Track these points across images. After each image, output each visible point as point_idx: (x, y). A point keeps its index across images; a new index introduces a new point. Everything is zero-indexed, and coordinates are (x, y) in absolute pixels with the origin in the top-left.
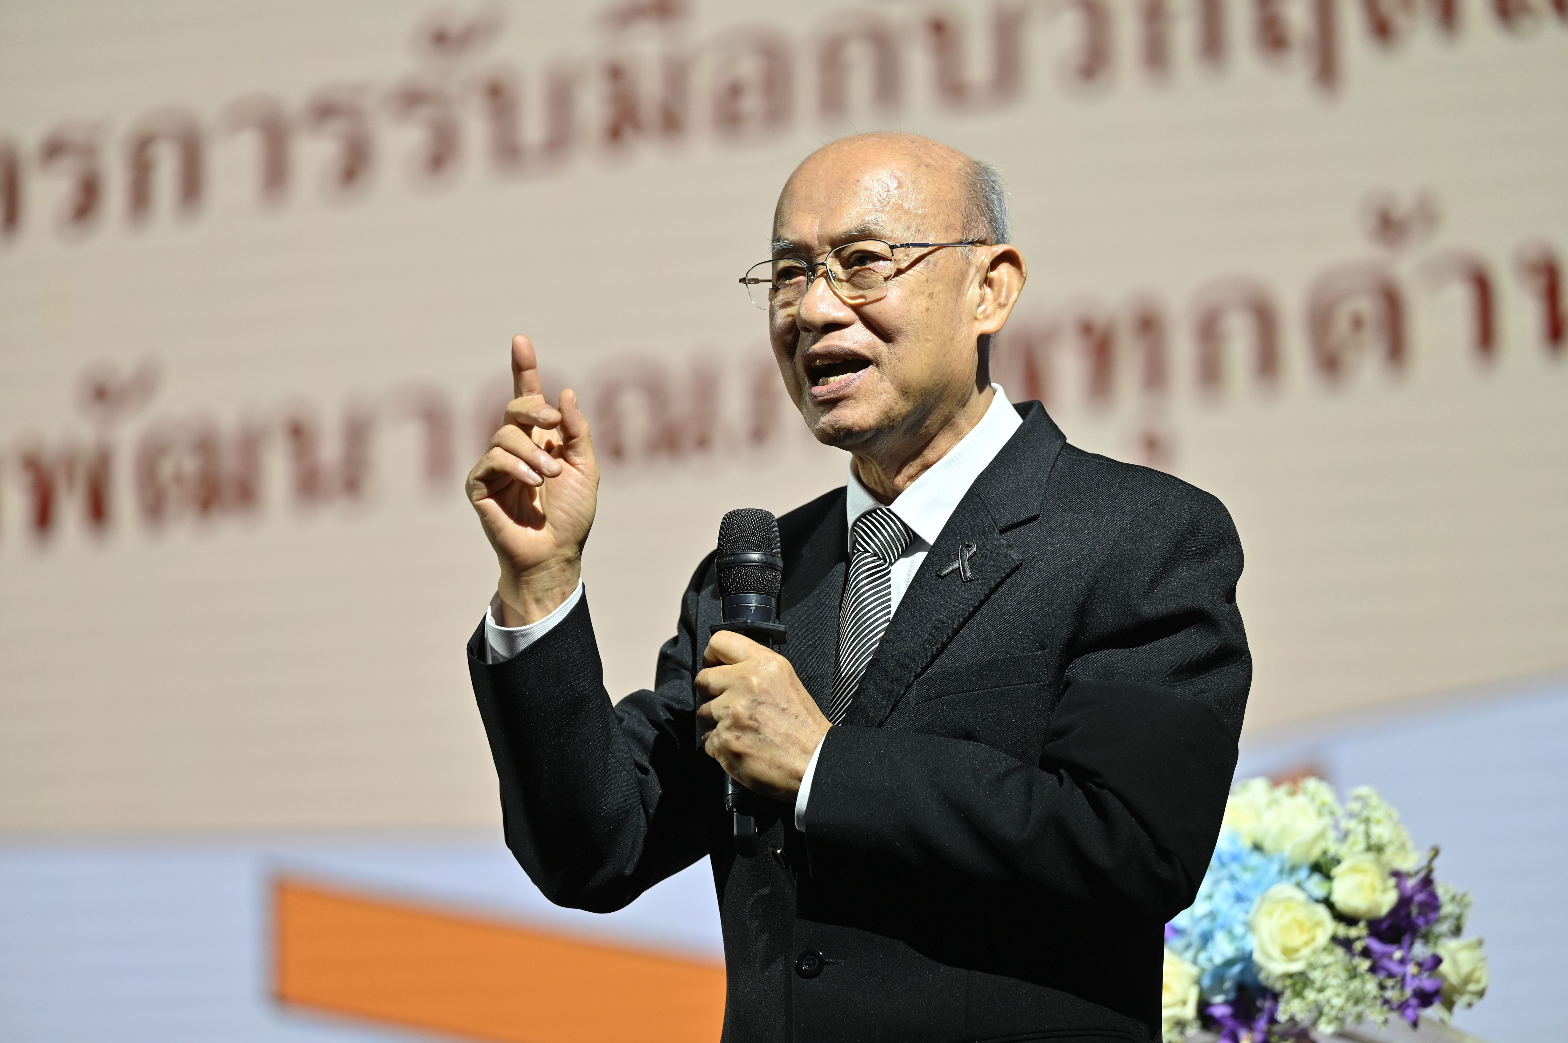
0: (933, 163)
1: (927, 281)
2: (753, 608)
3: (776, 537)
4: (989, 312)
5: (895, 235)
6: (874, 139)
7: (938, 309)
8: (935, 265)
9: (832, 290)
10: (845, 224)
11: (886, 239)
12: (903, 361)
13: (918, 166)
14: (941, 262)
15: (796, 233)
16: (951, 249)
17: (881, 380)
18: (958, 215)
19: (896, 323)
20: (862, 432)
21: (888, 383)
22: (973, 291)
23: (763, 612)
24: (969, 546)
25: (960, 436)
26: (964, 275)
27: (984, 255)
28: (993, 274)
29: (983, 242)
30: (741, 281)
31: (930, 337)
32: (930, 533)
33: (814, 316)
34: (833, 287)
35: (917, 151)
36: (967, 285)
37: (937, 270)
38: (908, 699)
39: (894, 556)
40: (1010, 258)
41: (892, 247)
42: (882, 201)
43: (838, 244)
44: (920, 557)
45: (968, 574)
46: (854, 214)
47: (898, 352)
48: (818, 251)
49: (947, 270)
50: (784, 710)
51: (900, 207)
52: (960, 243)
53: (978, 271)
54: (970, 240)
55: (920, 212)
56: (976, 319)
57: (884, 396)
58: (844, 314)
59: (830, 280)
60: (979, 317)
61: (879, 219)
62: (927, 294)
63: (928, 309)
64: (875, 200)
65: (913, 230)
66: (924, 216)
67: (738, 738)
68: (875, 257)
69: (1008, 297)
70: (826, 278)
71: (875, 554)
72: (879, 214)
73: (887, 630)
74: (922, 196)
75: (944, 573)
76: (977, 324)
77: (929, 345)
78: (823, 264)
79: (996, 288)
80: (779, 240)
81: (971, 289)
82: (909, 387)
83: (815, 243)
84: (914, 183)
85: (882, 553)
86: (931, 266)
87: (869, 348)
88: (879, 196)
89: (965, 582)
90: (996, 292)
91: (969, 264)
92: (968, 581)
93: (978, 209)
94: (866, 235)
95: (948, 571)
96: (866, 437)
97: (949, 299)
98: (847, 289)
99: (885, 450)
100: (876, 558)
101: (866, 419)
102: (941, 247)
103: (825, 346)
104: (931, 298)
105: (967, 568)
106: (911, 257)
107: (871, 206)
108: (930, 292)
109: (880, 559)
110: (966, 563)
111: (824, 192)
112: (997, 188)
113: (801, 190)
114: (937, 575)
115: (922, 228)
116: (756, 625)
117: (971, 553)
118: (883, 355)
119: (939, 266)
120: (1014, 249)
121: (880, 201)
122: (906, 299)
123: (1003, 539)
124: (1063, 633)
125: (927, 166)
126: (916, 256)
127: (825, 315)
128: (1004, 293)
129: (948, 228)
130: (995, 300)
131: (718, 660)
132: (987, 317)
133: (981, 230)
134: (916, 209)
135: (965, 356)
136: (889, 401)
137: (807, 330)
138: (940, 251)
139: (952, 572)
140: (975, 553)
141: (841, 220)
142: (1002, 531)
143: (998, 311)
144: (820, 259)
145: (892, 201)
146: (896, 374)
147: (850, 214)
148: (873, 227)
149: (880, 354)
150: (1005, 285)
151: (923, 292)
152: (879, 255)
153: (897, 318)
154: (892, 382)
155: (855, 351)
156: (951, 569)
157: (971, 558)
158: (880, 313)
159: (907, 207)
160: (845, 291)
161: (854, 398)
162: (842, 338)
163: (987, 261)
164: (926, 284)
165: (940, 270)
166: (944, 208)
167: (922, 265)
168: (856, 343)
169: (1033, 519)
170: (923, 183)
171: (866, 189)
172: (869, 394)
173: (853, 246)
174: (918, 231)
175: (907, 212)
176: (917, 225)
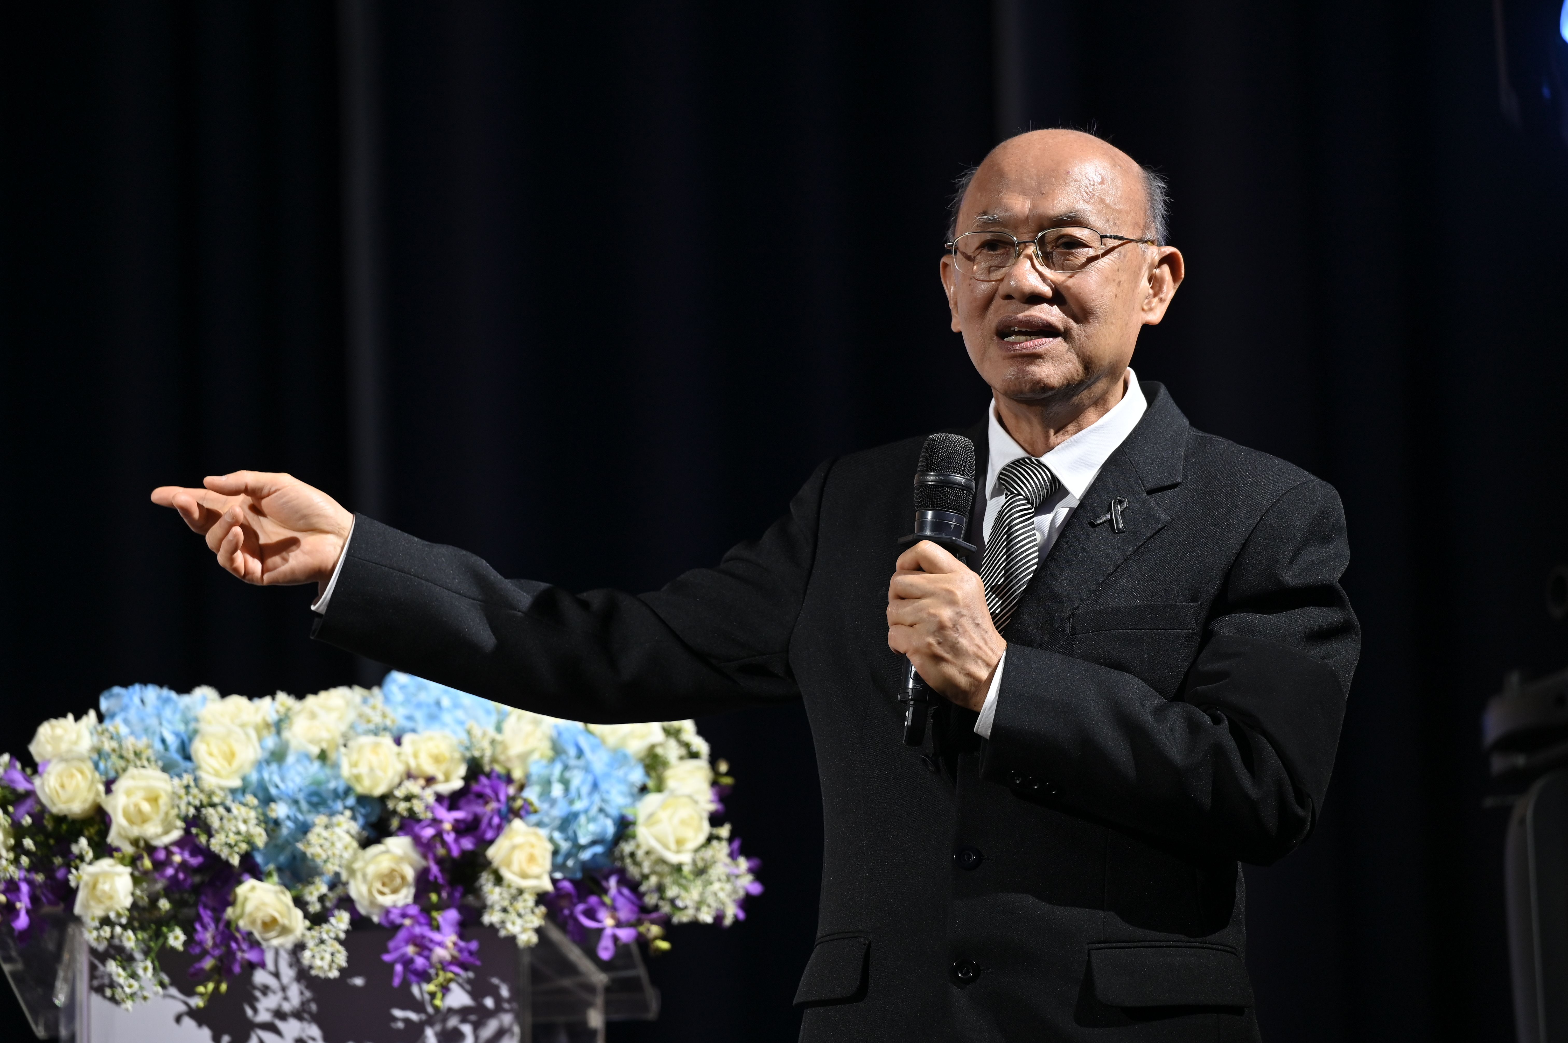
1: (1118, 270)
2: (953, 526)
4: (1153, 305)
5: (1099, 226)
7: (1122, 296)
8: (1125, 257)
9: (1033, 265)
10: (1055, 210)
11: (1091, 227)
12: (1091, 340)
13: (1116, 166)
14: (1129, 254)
15: (1007, 211)
16: (1135, 244)
17: (1068, 350)
18: (1141, 215)
19: (1091, 305)
21: (1075, 356)
24: (1121, 502)
26: (1140, 268)
27: (1154, 253)
28: (1157, 271)
29: (1153, 242)
32: (1078, 486)
33: (1023, 287)
34: (1034, 263)
36: (1141, 278)
38: (1064, 629)
40: (1170, 260)
41: (1102, 236)
42: (1089, 193)
43: (1045, 227)
45: (1121, 526)
46: (1065, 198)
47: (1089, 332)
49: (1131, 263)
51: (1102, 201)
52: (1141, 241)
53: (1149, 267)
54: (1146, 239)
55: (1117, 207)
56: (1143, 310)
57: (1068, 365)
58: (1044, 290)
60: (1146, 308)
61: (1085, 209)
62: (1117, 282)
63: (1115, 296)
65: (1111, 223)
66: (1119, 212)
68: (1080, 244)
69: (1165, 295)
71: (1026, 498)
72: (1086, 204)
74: (1119, 193)
75: (1099, 522)
76: (1143, 315)
79: (1158, 284)
81: (1144, 282)
84: (1113, 180)
85: (1031, 498)
86: (1122, 257)
87: (1062, 322)
88: (1086, 188)
89: (1117, 533)
90: (1157, 288)
91: (1145, 260)
92: (1120, 531)
94: (1076, 221)
95: (1102, 521)
97: (1130, 288)
100: (1026, 501)
102: (1130, 241)
103: (1030, 315)
104: (1118, 286)
105: (1120, 520)
106: (1108, 247)
107: (1079, 196)
108: (1119, 280)
109: (1029, 503)
110: (1119, 517)
111: (1035, 178)
113: (1012, 172)
114: (1091, 523)
115: (1118, 222)
117: (1123, 508)
118: (1074, 329)
119: (1127, 259)
121: (1087, 193)
122: (1102, 285)
123: (1150, 500)
124: (1212, 589)
125: (1121, 167)
126: (1111, 246)
127: (1032, 288)
128: (1163, 290)
129: (1135, 225)
131: (919, 567)
132: (1151, 309)
133: (1154, 233)
134: (1115, 204)
136: (1073, 370)
137: (1009, 297)
138: (1128, 244)
139: (1105, 522)
140: (1126, 508)
141: (1053, 205)
142: (1150, 492)
143: (1158, 305)
145: (1097, 195)
146: (1082, 349)
147: (1061, 200)
148: (1081, 215)
149: (1071, 329)
150: (1165, 284)
151: (1114, 280)
152: (1084, 241)
153: (1093, 300)
154: (1078, 356)
155: (1051, 323)
156: (1104, 519)
157: (1122, 512)
159: (1108, 201)
161: (1043, 358)
162: (1042, 310)
163: (1157, 259)
164: (1117, 272)
165: (1127, 261)
166: (1135, 206)
167: (1115, 256)
168: (1052, 316)
169: (1174, 486)
170: (1119, 182)
171: (1076, 180)
172: (1055, 358)
173: (1060, 231)
174: (1115, 224)
175: (1107, 206)
176: (1114, 219)
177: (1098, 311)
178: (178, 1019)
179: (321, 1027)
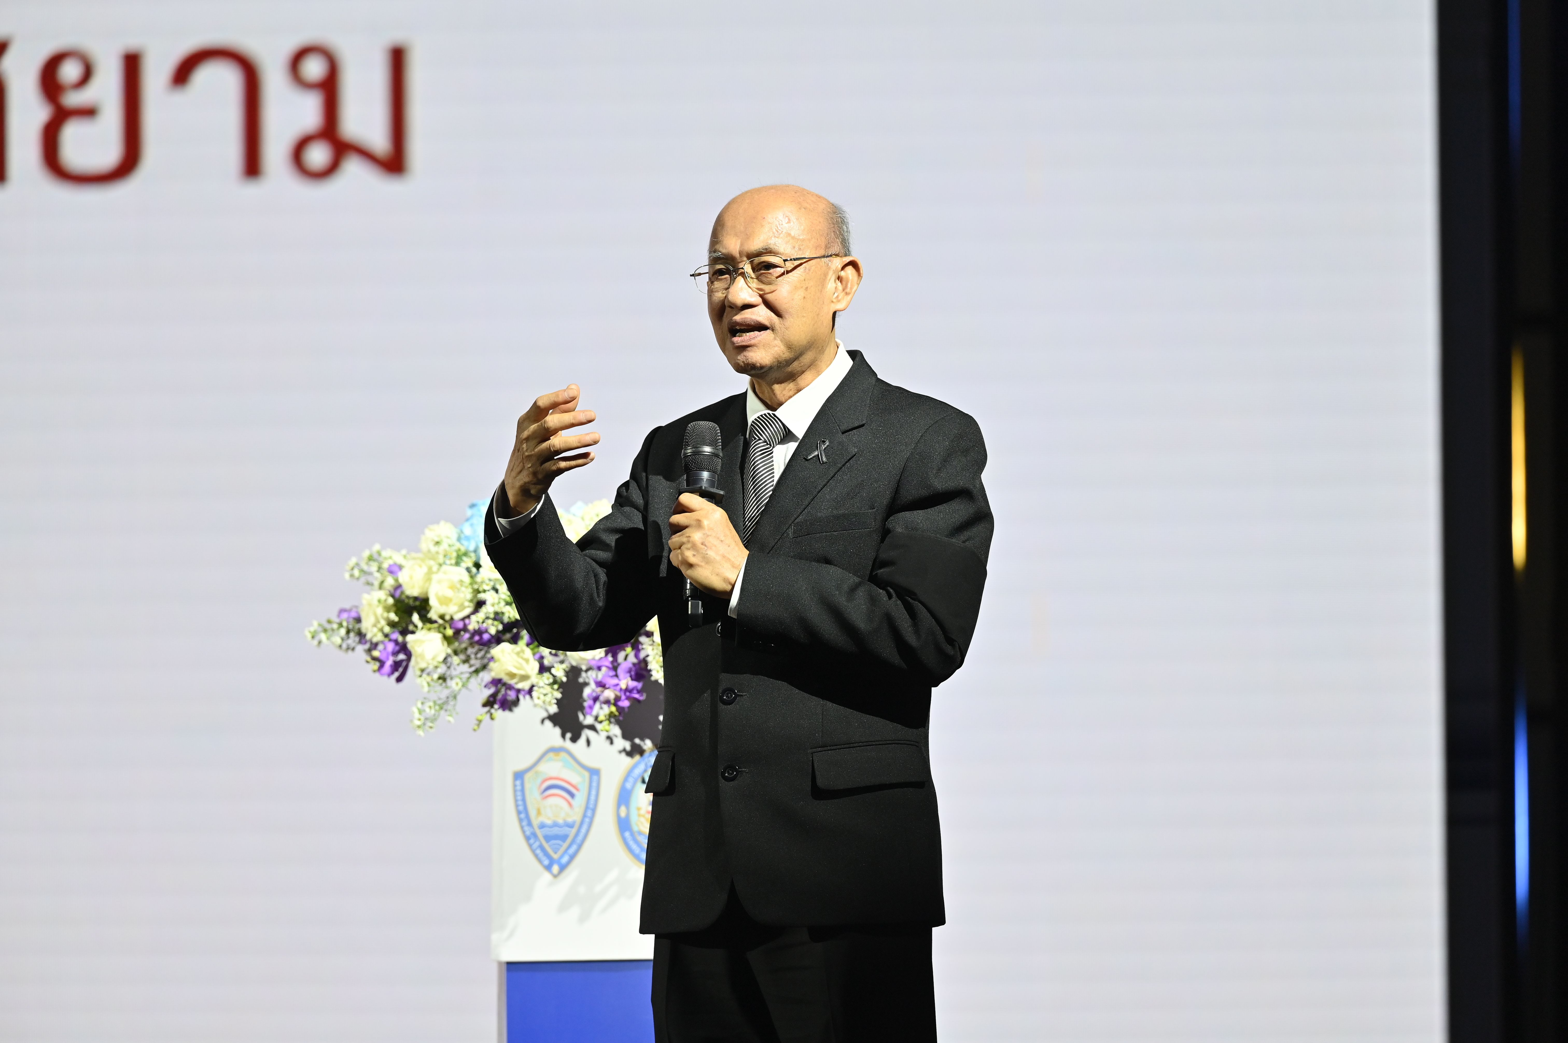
0: (808, 206)
1: (805, 280)
2: (705, 480)
3: (719, 439)
4: (840, 298)
5: (786, 252)
6: (773, 191)
7: (810, 297)
8: (809, 270)
9: (747, 284)
10: (755, 245)
11: (780, 254)
12: (789, 330)
13: (800, 209)
14: (813, 268)
15: (726, 249)
16: (819, 260)
17: (775, 339)
18: (823, 239)
19: (785, 307)
20: (762, 367)
21: (780, 342)
22: (832, 284)
23: (711, 482)
24: (824, 442)
25: (820, 373)
26: (825, 275)
27: (838, 262)
28: (843, 273)
29: (837, 255)
30: (691, 275)
31: (804, 315)
32: (800, 431)
33: (737, 300)
34: (747, 282)
35: (799, 199)
36: (828, 281)
37: (811, 273)
38: (788, 534)
39: (776, 443)
40: (854, 264)
41: (785, 261)
42: (779, 231)
43: (750, 256)
44: (792, 446)
45: (824, 459)
46: (762, 238)
47: (786, 324)
48: (739, 260)
49: (816, 273)
50: (722, 541)
51: (789, 235)
52: (824, 257)
53: (834, 273)
54: (829, 255)
55: (801, 238)
56: (832, 302)
57: (776, 349)
58: (755, 299)
59: (746, 278)
60: (834, 300)
61: (776, 242)
62: (804, 288)
63: (804, 298)
64: (774, 230)
65: (797, 249)
66: (803, 240)
67: (694, 555)
68: (775, 266)
69: (851, 289)
70: (743, 277)
71: (765, 442)
72: (777, 239)
73: (773, 490)
74: (802, 227)
75: (809, 458)
76: (832, 305)
77: (804, 319)
78: (742, 268)
79: (844, 283)
80: (715, 252)
81: (830, 284)
82: (792, 345)
83: (737, 255)
84: (797, 219)
85: (769, 441)
86: (807, 270)
87: (768, 320)
88: (776, 228)
89: (822, 464)
90: (844, 285)
91: (829, 268)
92: (824, 464)
93: (835, 235)
94: (769, 252)
96: (763, 371)
97: (817, 290)
98: (756, 284)
99: (774, 379)
100: (766, 443)
101: (765, 360)
102: (810, 259)
103: (742, 318)
104: (807, 290)
105: (823, 455)
106: (794, 265)
107: (771, 234)
108: (806, 287)
109: (768, 444)
110: (823, 452)
111: (743, 224)
112: (845, 220)
113: (729, 222)
114: (804, 458)
115: (802, 247)
116: (707, 489)
117: (825, 446)
118: (776, 324)
119: (812, 271)
120: (856, 260)
121: (777, 232)
122: (792, 292)
123: (844, 438)
124: (885, 501)
125: (805, 209)
128: (849, 285)
129: (817, 247)
130: (844, 290)
131: (683, 509)
132: (839, 301)
133: (836, 249)
134: (799, 235)
135: (825, 324)
136: (779, 352)
137: (731, 307)
138: (812, 261)
139: (814, 457)
140: (828, 446)
141: (753, 242)
142: (844, 432)
143: (846, 297)
144: (741, 265)
145: (785, 231)
146: (784, 337)
147: (759, 238)
148: (772, 246)
149: (774, 324)
150: (850, 282)
151: (802, 287)
152: (777, 264)
153: (786, 303)
154: (781, 341)
155: (759, 321)
156: (813, 455)
157: (825, 449)
158: (776, 300)
159: (793, 234)
160: (755, 284)
161: (756, 347)
162: (753, 313)
163: (840, 267)
164: (804, 282)
165: (812, 273)
166: (815, 235)
167: (802, 270)
168: (760, 316)
169: (863, 425)
170: (803, 220)
171: (769, 223)
172: (766, 346)
173: (760, 259)
174: (800, 249)
175: (793, 238)
176: (799, 246)
177: (790, 310)
178: (543, 721)
179: (621, 728)
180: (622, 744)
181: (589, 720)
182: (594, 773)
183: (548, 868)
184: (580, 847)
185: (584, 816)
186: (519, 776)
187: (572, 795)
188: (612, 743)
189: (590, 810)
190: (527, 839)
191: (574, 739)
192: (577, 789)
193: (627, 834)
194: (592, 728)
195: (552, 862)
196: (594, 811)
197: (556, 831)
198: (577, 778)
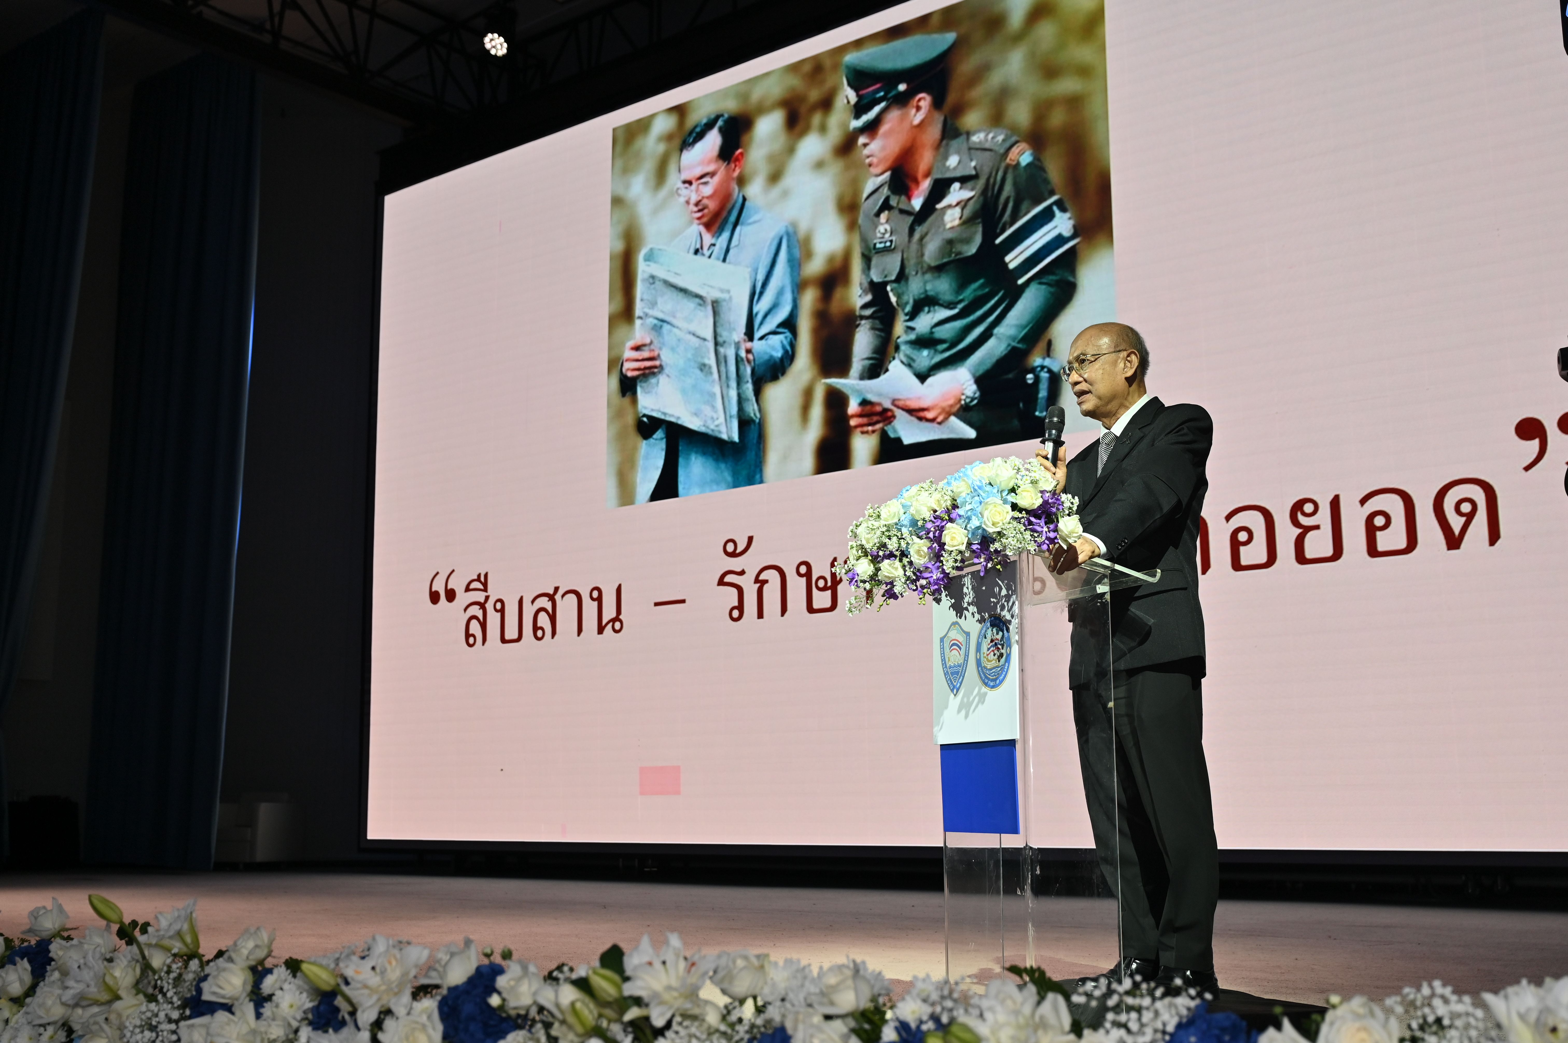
4: (1127, 371)
8: (1105, 360)
14: (1107, 358)
18: (1114, 344)
20: (1090, 411)
22: (1121, 365)
26: (1116, 361)
27: (1124, 354)
28: (1129, 359)
29: (1124, 350)
36: (1118, 364)
47: (1095, 388)
49: (1109, 361)
52: (1113, 352)
53: (1122, 359)
54: (1118, 351)
56: (1123, 373)
57: (1094, 401)
58: (1080, 379)
62: (1102, 369)
63: (1103, 374)
76: (1123, 375)
79: (1131, 363)
82: (1101, 398)
86: (1103, 360)
87: (1087, 388)
91: (1119, 357)
93: (1122, 340)
94: (1083, 354)
97: (1111, 369)
100: (1106, 445)
103: (1077, 389)
104: (1104, 370)
130: (1130, 367)
132: (1127, 373)
133: (1123, 347)
135: (1120, 384)
138: (1105, 355)
163: (1126, 356)
164: (1102, 366)
167: (1100, 360)
177: (1096, 381)
179: (977, 607)
180: (977, 616)
181: (965, 605)
182: (968, 634)
183: (952, 690)
184: (964, 677)
185: (965, 660)
186: (942, 640)
187: (960, 649)
188: (974, 617)
189: (967, 655)
190: (945, 674)
191: (960, 618)
192: (962, 646)
193: (980, 668)
194: (967, 609)
195: (954, 687)
196: (968, 656)
197: (955, 669)
198: (961, 638)
